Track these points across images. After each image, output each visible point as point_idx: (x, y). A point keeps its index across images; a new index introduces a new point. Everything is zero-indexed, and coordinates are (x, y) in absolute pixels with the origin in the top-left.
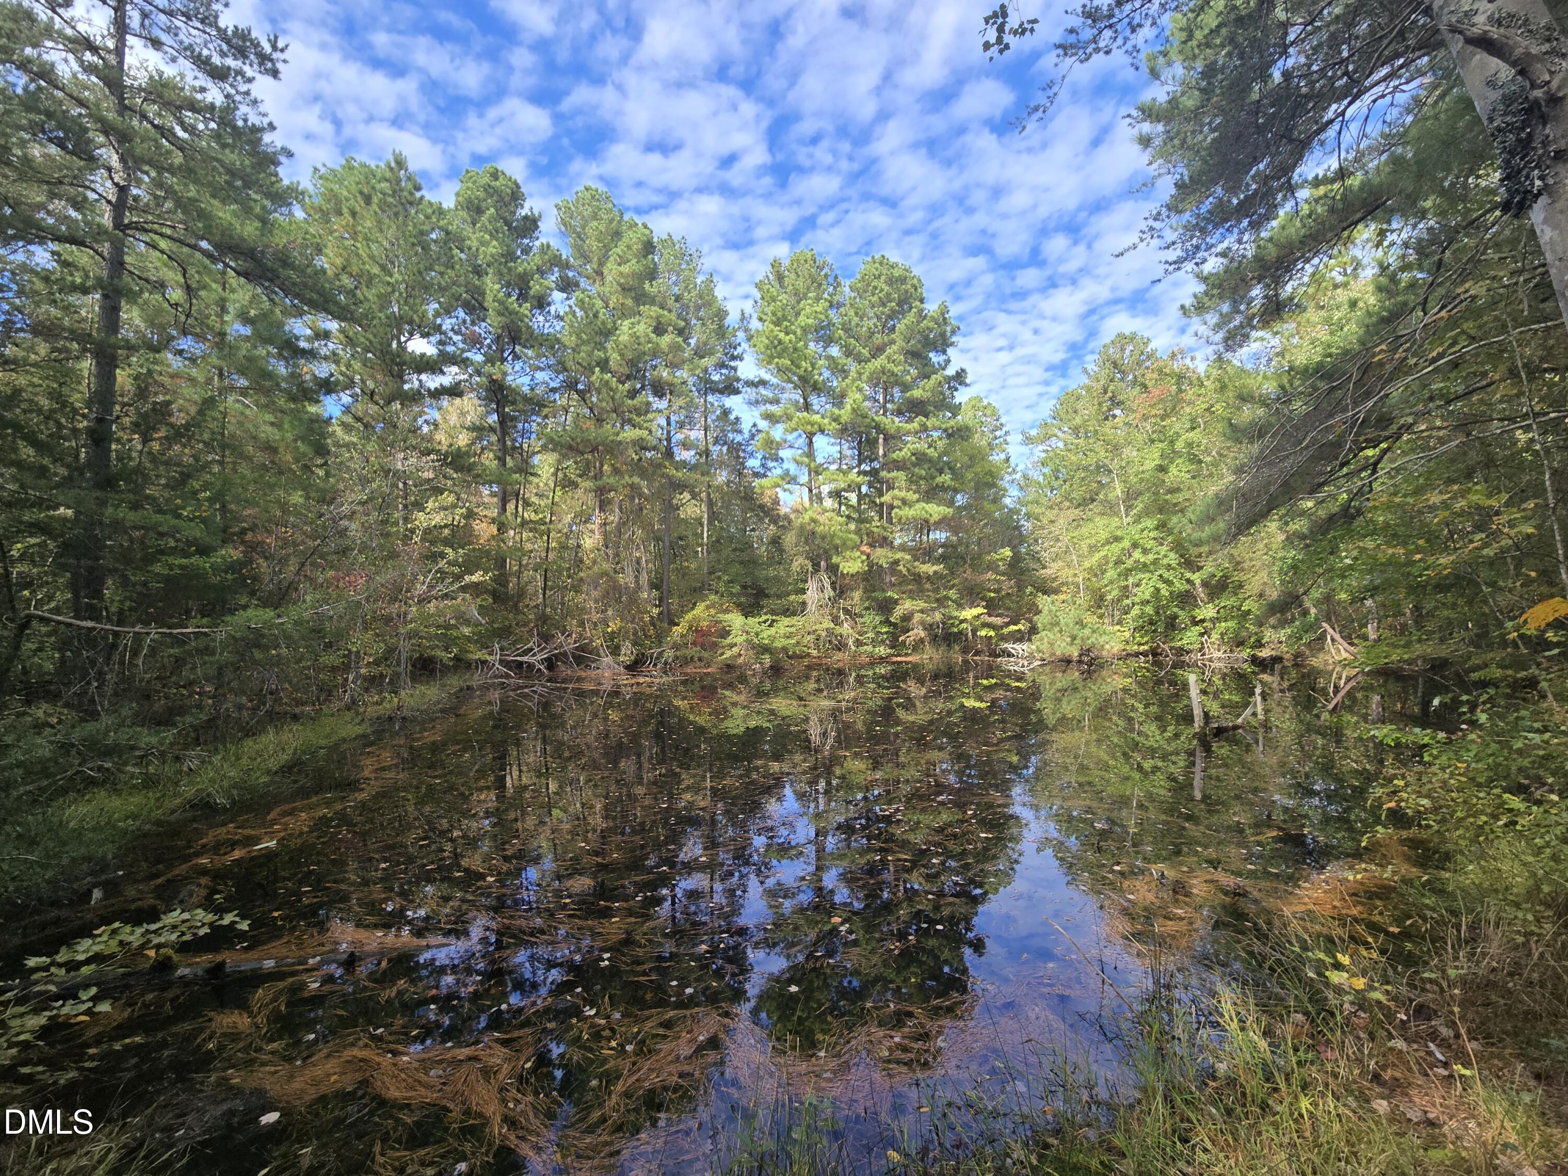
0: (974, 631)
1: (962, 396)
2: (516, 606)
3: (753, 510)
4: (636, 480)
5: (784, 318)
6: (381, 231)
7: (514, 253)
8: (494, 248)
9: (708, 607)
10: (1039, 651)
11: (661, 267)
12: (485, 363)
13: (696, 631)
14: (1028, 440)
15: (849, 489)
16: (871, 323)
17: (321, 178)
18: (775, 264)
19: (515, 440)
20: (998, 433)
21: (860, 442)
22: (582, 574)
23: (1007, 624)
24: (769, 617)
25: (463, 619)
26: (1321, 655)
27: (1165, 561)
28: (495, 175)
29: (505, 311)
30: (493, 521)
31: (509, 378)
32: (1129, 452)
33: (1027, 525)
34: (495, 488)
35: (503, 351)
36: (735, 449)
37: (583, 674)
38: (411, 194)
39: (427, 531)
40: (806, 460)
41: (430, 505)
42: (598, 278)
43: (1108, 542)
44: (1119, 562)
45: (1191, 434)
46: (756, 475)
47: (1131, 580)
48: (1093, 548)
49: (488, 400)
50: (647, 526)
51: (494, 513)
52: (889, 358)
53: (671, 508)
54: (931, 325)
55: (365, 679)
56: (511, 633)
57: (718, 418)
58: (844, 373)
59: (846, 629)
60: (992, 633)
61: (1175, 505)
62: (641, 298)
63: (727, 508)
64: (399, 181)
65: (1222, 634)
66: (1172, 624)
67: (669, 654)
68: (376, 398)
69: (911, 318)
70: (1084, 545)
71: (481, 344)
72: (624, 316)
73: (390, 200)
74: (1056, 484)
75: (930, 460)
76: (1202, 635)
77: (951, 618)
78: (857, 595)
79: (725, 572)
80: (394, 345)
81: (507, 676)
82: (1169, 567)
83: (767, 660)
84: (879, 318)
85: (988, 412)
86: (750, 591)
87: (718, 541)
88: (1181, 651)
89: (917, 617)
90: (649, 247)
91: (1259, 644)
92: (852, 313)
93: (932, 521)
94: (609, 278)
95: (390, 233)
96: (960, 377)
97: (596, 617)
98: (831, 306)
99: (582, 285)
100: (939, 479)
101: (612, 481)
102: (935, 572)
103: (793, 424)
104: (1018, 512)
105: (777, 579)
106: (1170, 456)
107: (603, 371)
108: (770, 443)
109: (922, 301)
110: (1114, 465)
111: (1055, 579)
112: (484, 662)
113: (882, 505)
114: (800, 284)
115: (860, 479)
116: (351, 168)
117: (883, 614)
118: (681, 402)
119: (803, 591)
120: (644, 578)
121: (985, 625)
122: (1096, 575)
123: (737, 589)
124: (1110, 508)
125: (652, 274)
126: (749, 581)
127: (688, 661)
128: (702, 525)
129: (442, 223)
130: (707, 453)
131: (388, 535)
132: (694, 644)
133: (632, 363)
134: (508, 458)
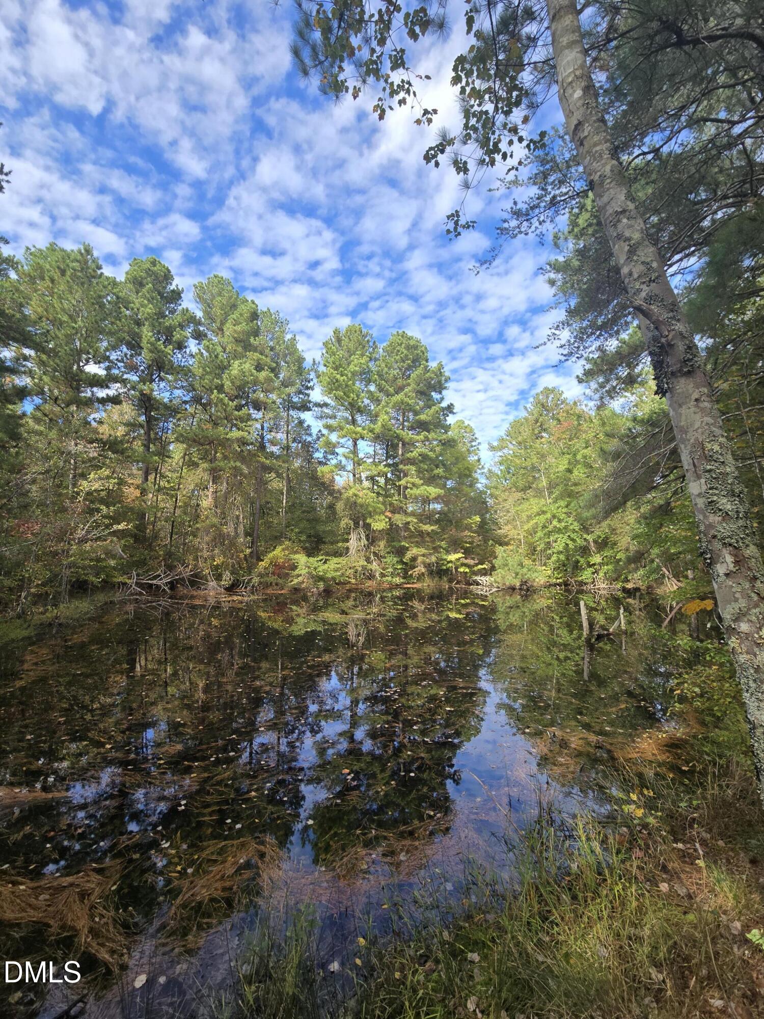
0: (456, 568)
1: (451, 420)
2: (150, 545)
3: (316, 486)
4: (238, 464)
5: (340, 366)
6: (71, 293)
7: (164, 313)
8: (150, 309)
9: (283, 550)
10: (496, 582)
11: (262, 328)
12: (139, 382)
13: (275, 565)
14: (492, 448)
15: (379, 475)
16: (395, 372)
17: (31, 254)
18: (336, 332)
19: (157, 434)
20: (474, 444)
21: (387, 446)
22: (198, 526)
23: (477, 565)
24: (324, 557)
25: (110, 554)
26: (662, 587)
27: (571, 527)
28: (154, 263)
29: (154, 349)
30: (138, 487)
31: (155, 393)
32: (551, 460)
33: (490, 502)
34: (141, 464)
35: (152, 375)
36: (307, 447)
37: (195, 593)
38: (94, 271)
39: (89, 493)
40: (352, 455)
41: (92, 476)
42: (220, 333)
43: (538, 514)
44: (544, 527)
45: (585, 451)
46: (320, 463)
47: (552, 538)
48: (530, 518)
49: (140, 407)
50: (245, 495)
51: (139, 481)
52: (406, 395)
53: (262, 483)
54: (433, 375)
55: (34, 595)
56: (145, 564)
57: (296, 426)
58: (378, 401)
59: (375, 566)
60: (467, 570)
61: (577, 493)
62: (248, 347)
63: (300, 484)
64: (86, 262)
65: (605, 573)
66: (576, 567)
67: (256, 580)
68: (59, 402)
69: (419, 371)
70: (524, 516)
71: (138, 369)
72: (235, 357)
73: (79, 274)
74: (508, 476)
75: (430, 459)
76: (593, 573)
77: (442, 560)
78: (382, 544)
79: (296, 526)
80: (75, 367)
81: (141, 594)
82: (574, 531)
83: (321, 585)
84: (400, 370)
85: (468, 430)
86: (313, 539)
87: (293, 505)
88: (582, 583)
89: (420, 559)
90: (254, 316)
91: (627, 580)
92: (383, 365)
93: (431, 497)
94: (227, 333)
95: (78, 296)
96: (450, 409)
97: (206, 554)
98: (371, 359)
99: (209, 336)
100: (436, 471)
101: (222, 464)
102: (432, 530)
103: (344, 433)
104: (485, 493)
105: (331, 532)
106: (573, 463)
107: (219, 392)
108: (328, 444)
109: (427, 361)
110: (542, 467)
111: (506, 536)
112: (125, 584)
113: (400, 486)
114: (351, 345)
115: (386, 469)
116: (54, 250)
117: (399, 556)
118: (271, 415)
119: (347, 540)
120: (241, 529)
121: (463, 565)
122: (531, 535)
123: (303, 538)
124: (539, 493)
125: (256, 333)
126: (312, 532)
127: (268, 585)
128: (282, 494)
129: (115, 291)
130: (288, 448)
131: (60, 495)
132: (273, 574)
133: (239, 388)
134: (151, 446)
